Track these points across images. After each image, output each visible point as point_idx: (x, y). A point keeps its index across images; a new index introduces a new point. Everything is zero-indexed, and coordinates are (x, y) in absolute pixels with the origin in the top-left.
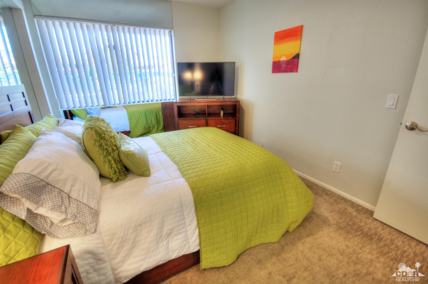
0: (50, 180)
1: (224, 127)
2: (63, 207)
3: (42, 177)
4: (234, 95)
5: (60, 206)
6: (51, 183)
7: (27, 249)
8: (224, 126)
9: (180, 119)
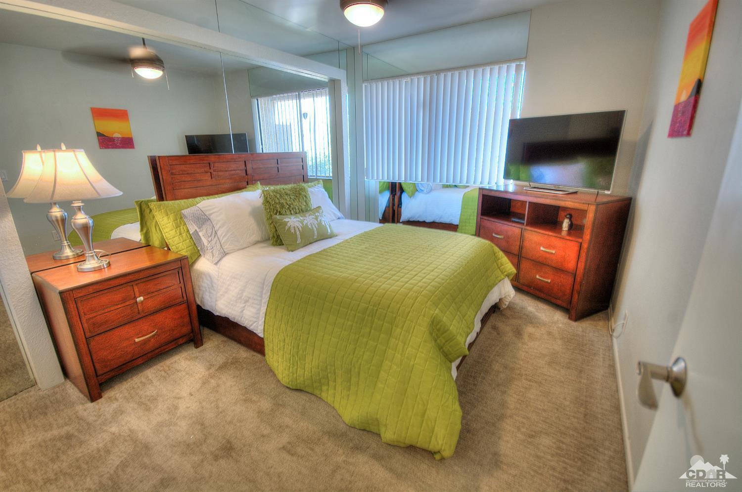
0: (211, 217)
1: (552, 253)
2: (210, 238)
3: (207, 213)
4: (608, 189)
5: (209, 237)
6: (211, 219)
7: (187, 251)
8: (554, 252)
9: (483, 217)
